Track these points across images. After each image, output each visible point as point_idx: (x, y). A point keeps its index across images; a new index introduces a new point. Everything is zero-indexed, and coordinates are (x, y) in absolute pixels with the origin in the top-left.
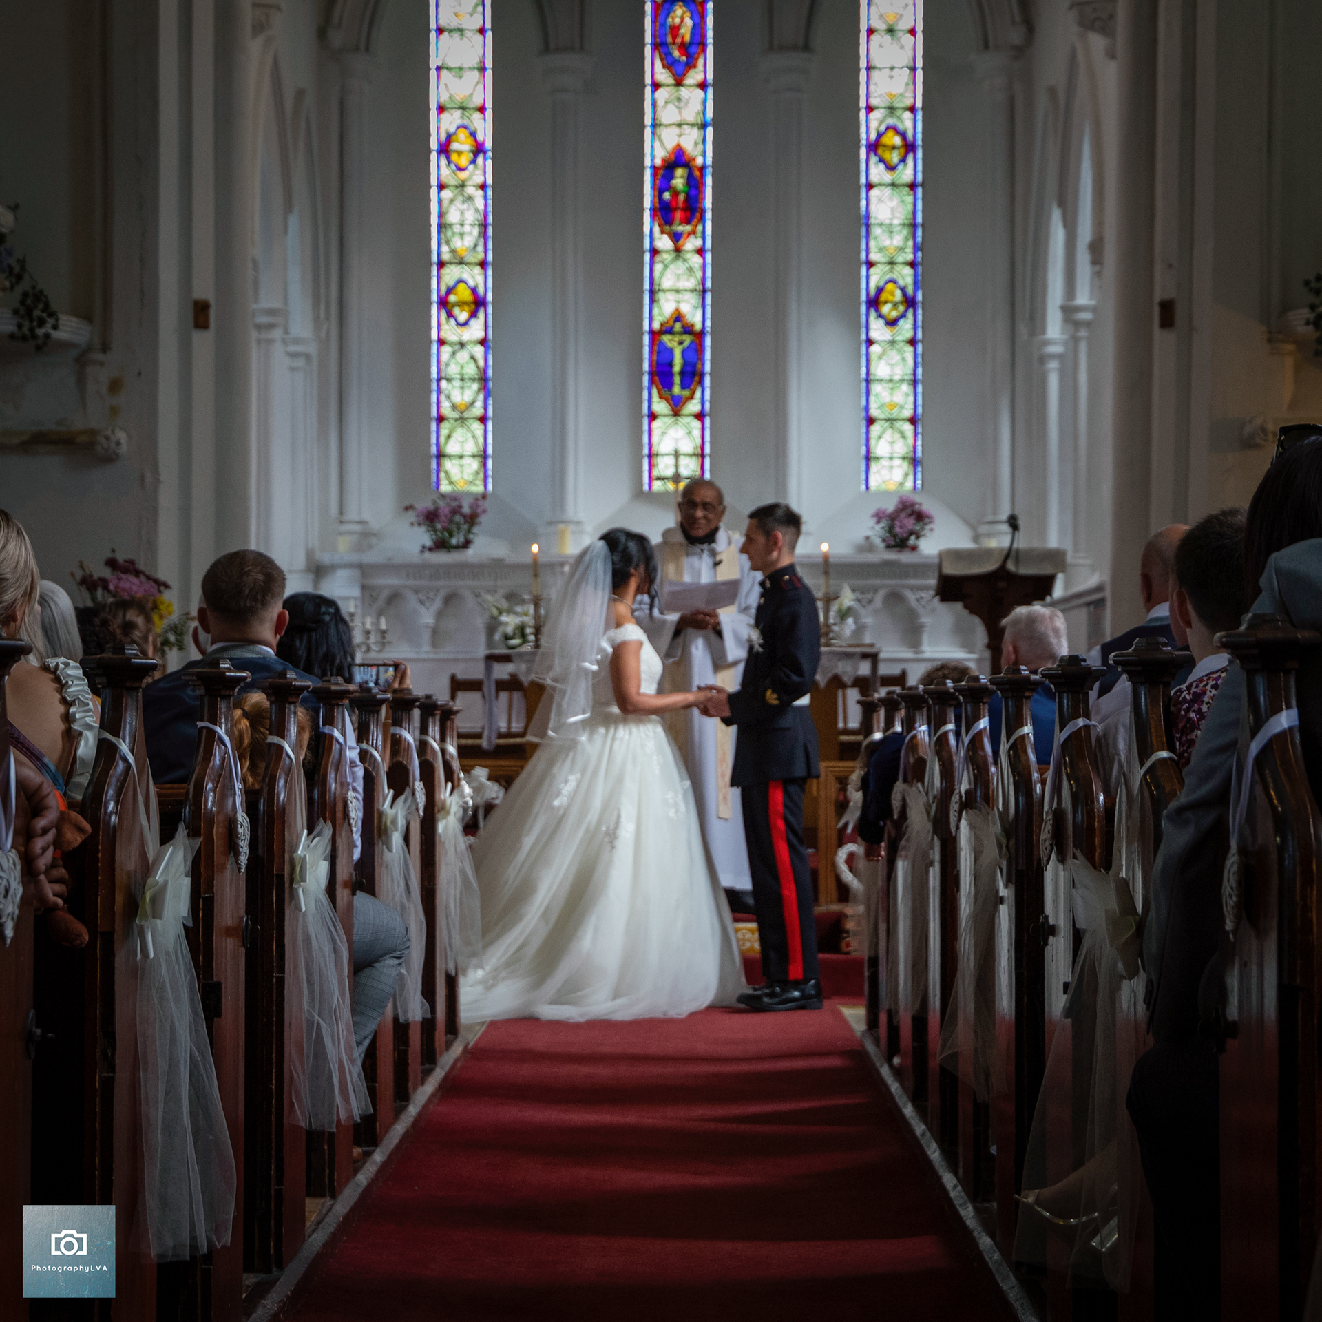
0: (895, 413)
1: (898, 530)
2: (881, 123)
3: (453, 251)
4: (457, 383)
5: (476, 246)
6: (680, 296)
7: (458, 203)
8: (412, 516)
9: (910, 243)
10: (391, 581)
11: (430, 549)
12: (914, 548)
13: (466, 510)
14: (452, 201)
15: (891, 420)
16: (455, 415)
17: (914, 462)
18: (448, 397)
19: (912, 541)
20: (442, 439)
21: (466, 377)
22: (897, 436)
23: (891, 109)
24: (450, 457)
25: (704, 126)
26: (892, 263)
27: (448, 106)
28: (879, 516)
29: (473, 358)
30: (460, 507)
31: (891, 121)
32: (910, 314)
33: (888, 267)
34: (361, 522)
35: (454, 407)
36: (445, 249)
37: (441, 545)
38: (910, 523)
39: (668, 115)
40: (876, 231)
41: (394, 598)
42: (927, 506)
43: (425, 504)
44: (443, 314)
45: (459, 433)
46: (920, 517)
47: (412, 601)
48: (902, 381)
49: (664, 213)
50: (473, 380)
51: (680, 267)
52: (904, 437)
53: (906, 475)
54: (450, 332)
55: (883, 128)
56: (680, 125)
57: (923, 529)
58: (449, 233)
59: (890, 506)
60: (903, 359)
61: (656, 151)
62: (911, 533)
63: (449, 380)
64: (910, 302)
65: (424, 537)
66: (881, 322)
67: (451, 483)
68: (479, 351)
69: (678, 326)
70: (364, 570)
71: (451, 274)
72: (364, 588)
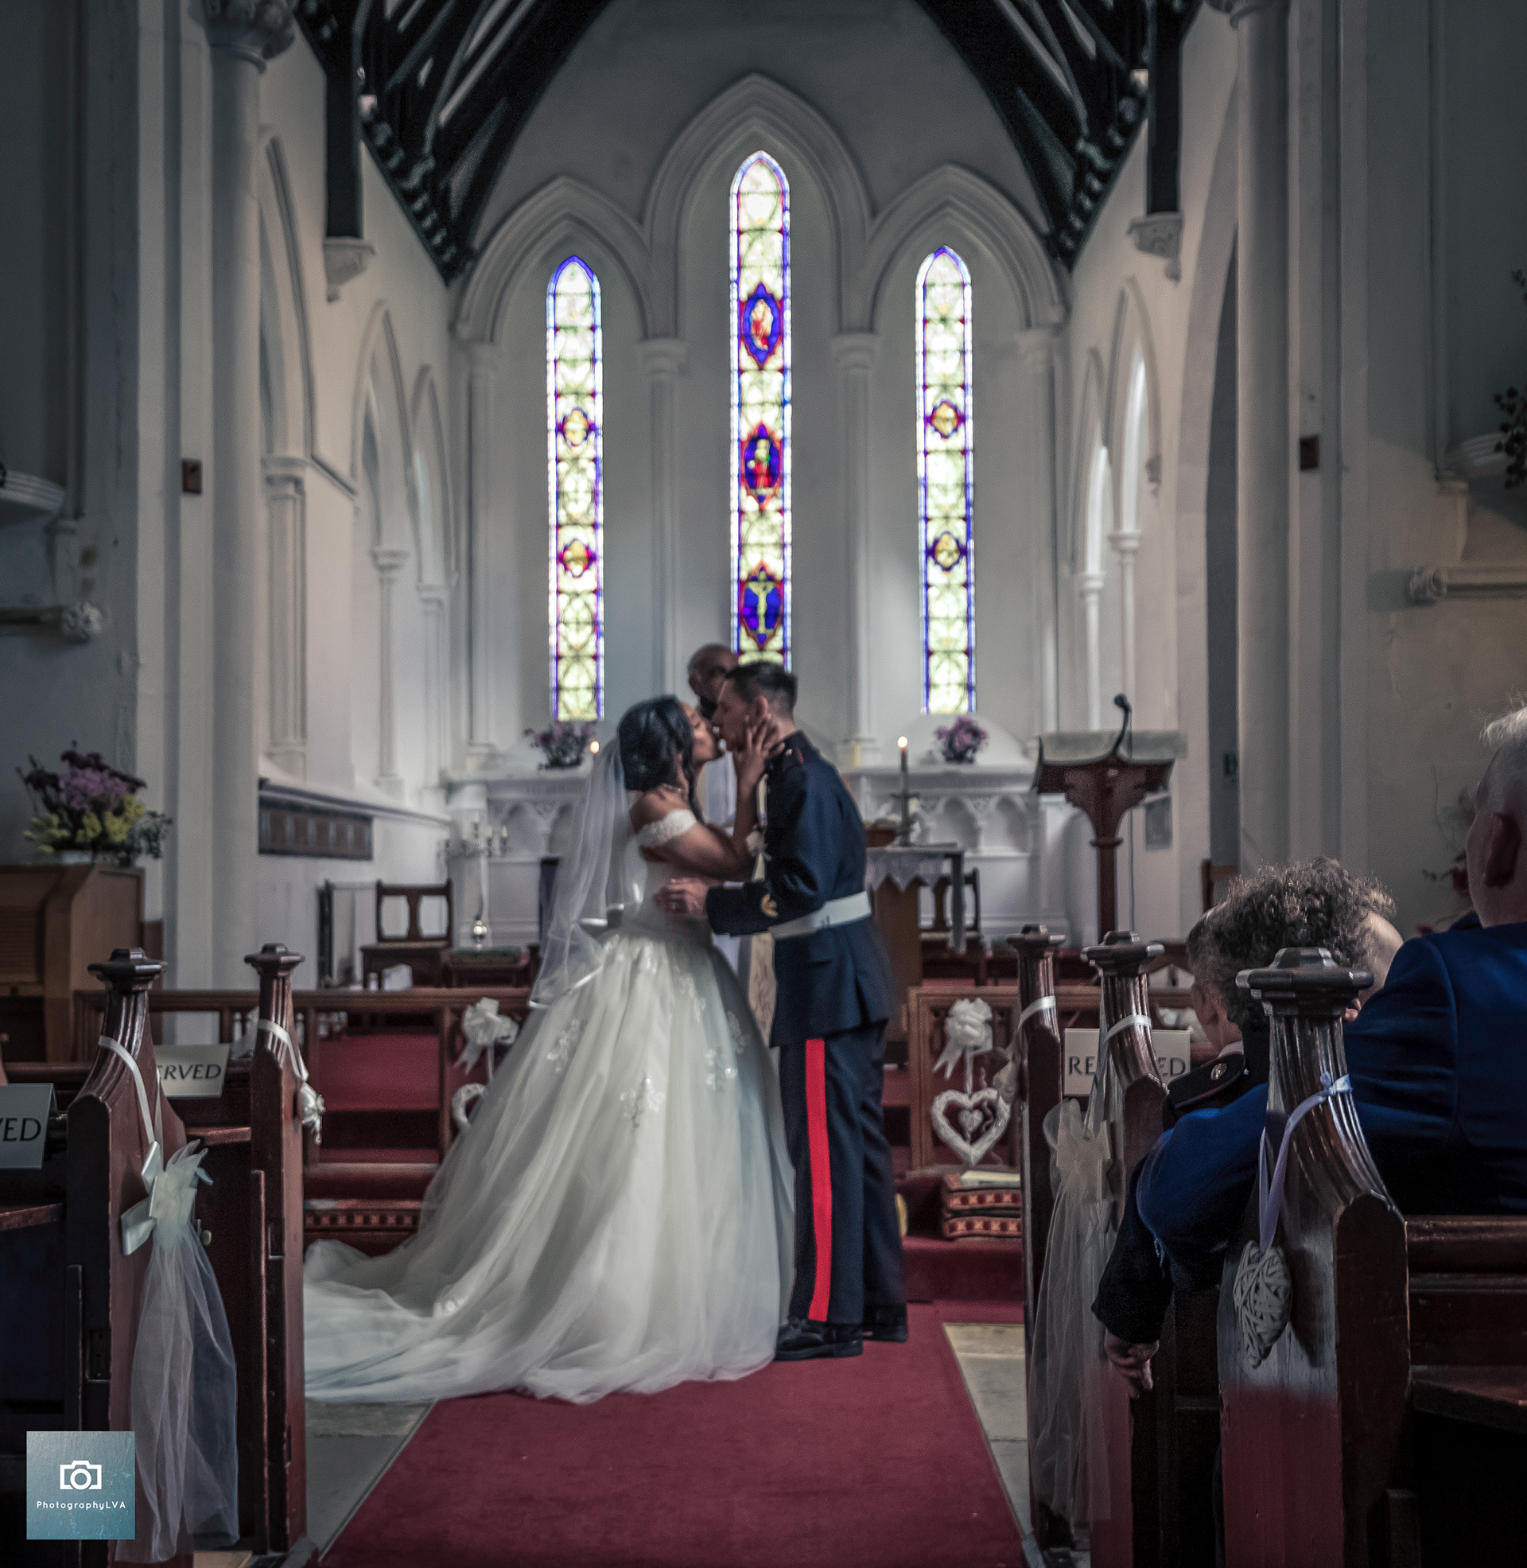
0: (951, 647)
1: (957, 744)
2: (936, 398)
3: (569, 515)
4: (573, 626)
5: (588, 510)
6: (764, 549)
7: (574, 475)
8: (530, 739)
9: (963, 501)
10: (511, 795)
11: (547, 767)
12: (971, 761)
13: (578, 732)
14: (568, 473)
15: (948, 653)
16: (571, 653)
17: (969, 688)
18: (565, 638)
19: (969, 754)
20: (561, 673)
21: (581, 620)
22: (953, 665)
23: (945, 387)
24: (568, 690)
25: (783, 404)
26: (947, 518)
27: (564, 392)
28: (940, 733)
29: (586, 605)
30: (572, 730)
31: (945, 397)
32: (963, 561)
33: (943, 522)
34: (489, 745)
35: (571, 647)
36: (562, 513)
37: (555, 763)
38: (967, 739)
39: (752, 396)
40: (932, 491)
41: (516, 810)
42: (982, 724)
43: (541, 728)
44: (561, 567)
45: (575, 669)
46: (977, 734)
47: (531, 813)
48: (958, 618)
49: (749, 479)
50: (588, 623)
51: (764, 525)
52: (958, 665)
53: (962, 700)
54: (568, 583)
55: (938, 403)
56: (763, 404)
57: (979, 743)
58: (566, 499)
59: (950, 725)
60: (958, 600)
61: (741, 427)
62: (968, 747)
63: (566, 624)
64: (963, 551)
65: (540, 757)
66: (938, 569)
67: (568, 711)
68: (592, 598)
69: (762, 576)
70: (489, 787)
71: (567, 534)
72: (489, 802)
